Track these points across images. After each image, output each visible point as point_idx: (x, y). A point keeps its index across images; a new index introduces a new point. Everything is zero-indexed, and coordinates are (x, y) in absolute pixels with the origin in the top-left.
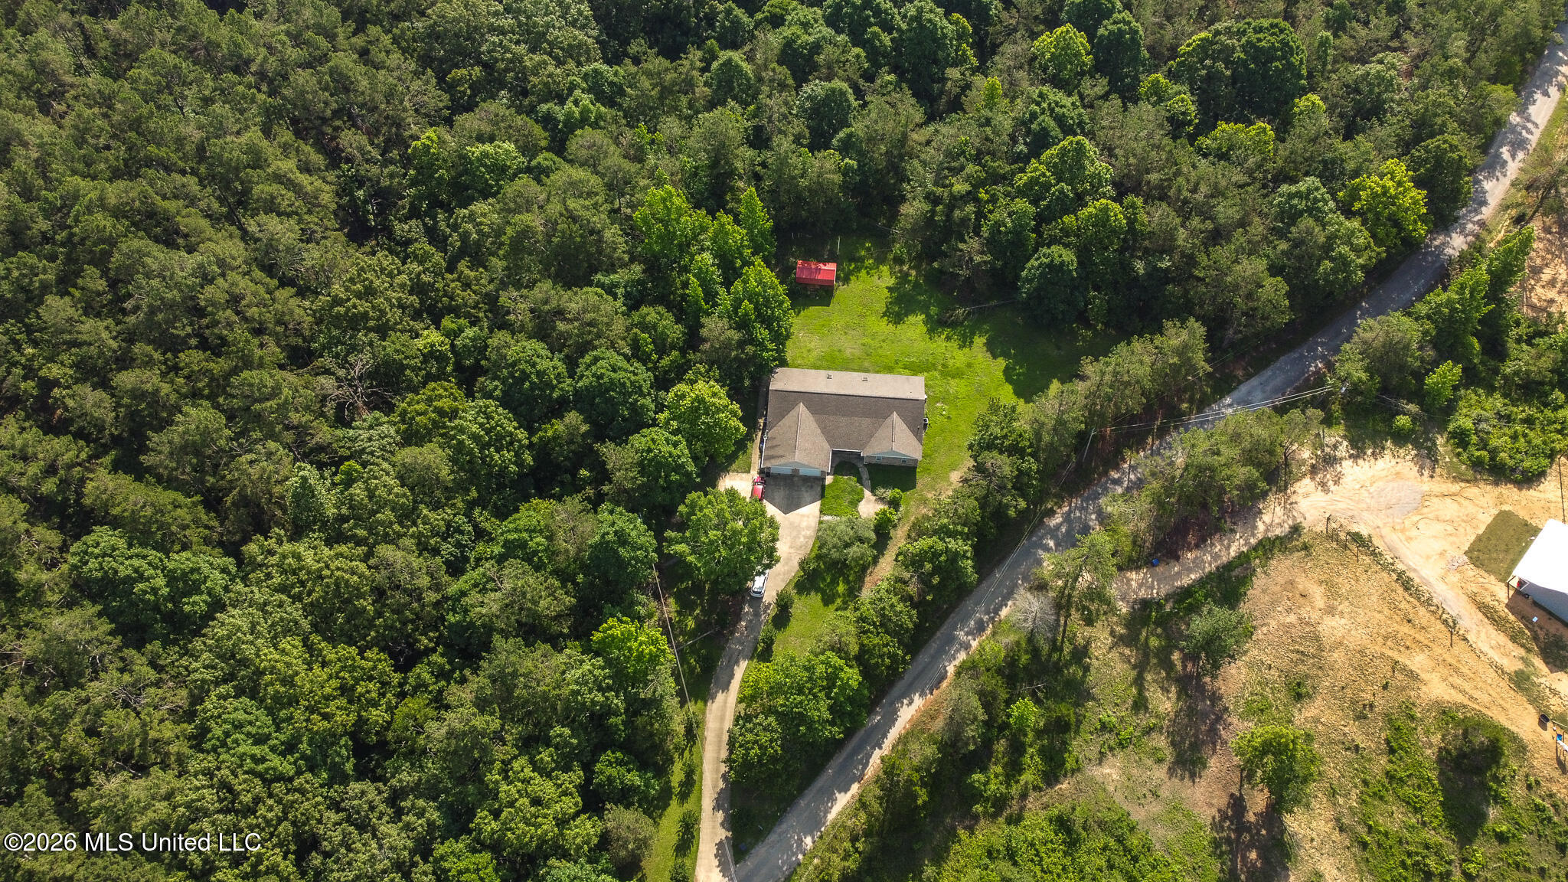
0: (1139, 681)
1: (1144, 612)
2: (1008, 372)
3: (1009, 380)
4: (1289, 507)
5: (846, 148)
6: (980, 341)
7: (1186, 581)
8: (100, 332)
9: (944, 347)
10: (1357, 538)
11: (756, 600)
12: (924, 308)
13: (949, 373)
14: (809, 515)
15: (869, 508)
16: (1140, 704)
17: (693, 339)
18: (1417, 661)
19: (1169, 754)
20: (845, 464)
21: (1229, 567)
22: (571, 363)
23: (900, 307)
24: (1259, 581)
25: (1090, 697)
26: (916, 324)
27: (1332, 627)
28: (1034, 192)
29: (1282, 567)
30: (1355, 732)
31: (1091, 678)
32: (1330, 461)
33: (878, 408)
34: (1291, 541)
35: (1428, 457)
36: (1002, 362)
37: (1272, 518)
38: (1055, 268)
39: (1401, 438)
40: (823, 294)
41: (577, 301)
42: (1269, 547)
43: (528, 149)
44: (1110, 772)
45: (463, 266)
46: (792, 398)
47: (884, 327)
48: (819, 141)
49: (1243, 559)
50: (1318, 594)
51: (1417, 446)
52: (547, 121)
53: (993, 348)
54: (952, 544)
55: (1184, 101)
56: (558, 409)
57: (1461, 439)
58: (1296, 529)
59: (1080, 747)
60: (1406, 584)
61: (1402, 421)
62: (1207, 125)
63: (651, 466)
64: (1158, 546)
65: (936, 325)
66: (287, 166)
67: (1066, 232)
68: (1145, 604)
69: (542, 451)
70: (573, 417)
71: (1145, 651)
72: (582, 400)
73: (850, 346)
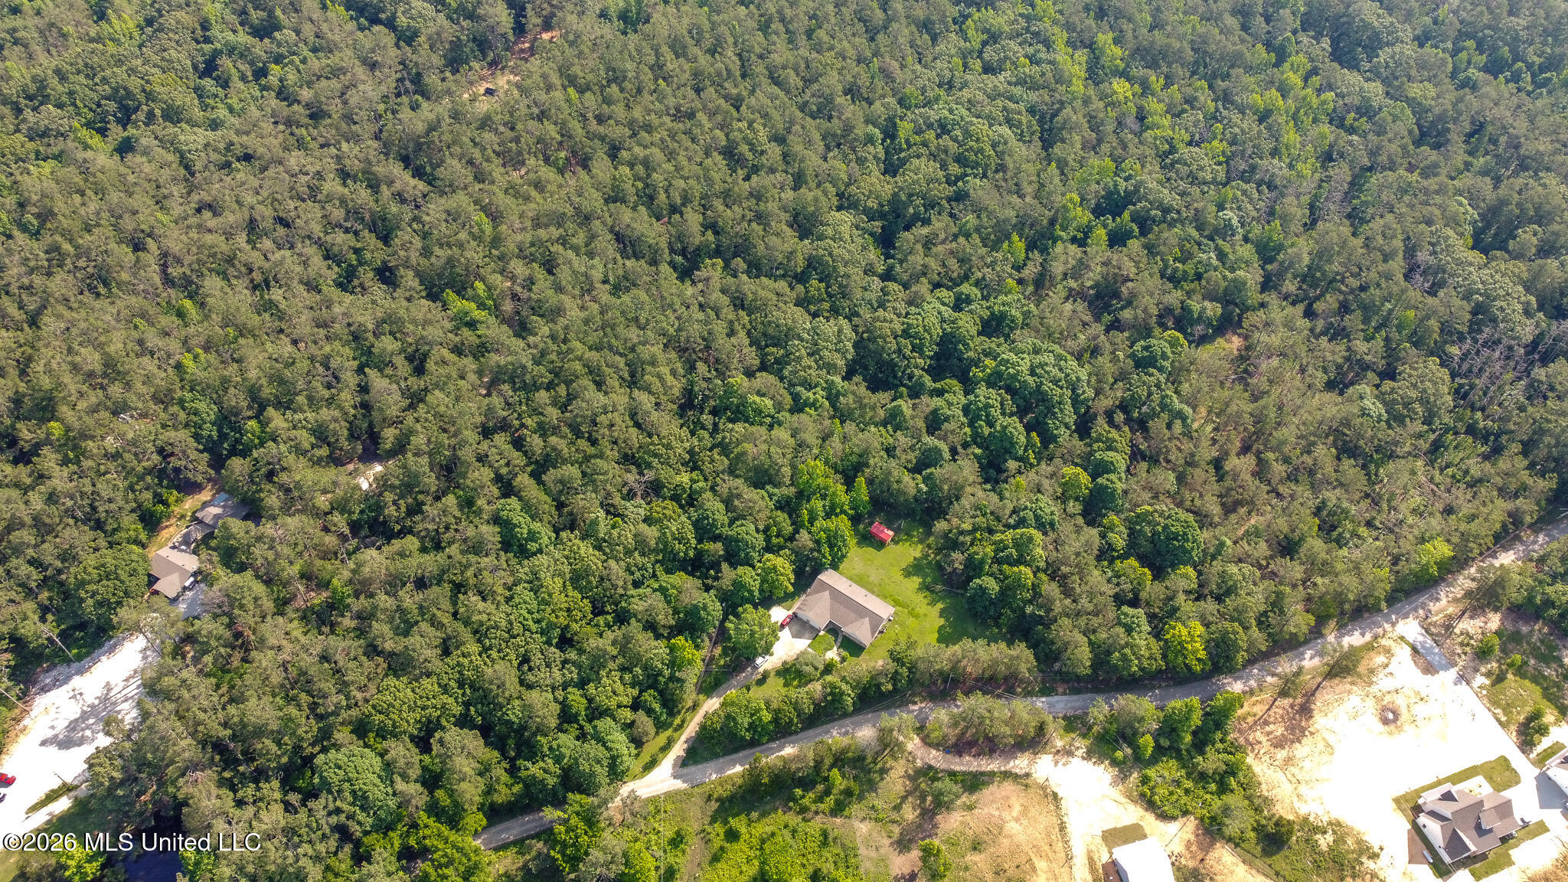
0: (904, 798)
1: (928, 772)
2: (941, 628)
3: (939, 631)
4: (1032, 762)
5: (925, 480)
6: (940, 606)
7: (957, 768)
8: (553, 414)
9: (920, 602)
10: (1055, 797)
11: (756, 668)
12: (925, 576)
13: (913, 614)
14: (802, 644)
15: (833, 654)
16: (897, 808)
17: (791, 538)
18: (1041, 865)
19: (896, 837)
20: (833, 630)
21: (983, 774)
22: (732, 523)
23: (913, 570)
24: (993, 788)
25: (876, 791)
26: (916, 581)
27: (1012, 827)
28: (1000, 547)
29: (1008, 787)
31: (881, 784)
32: (1070, 753)
33: (861, 611)
34: (1022, 779)
35: (1123, 777)
36: (942, 621)
37: (1020, 763)
38: (983, 590)
39: (1114, 763)
40: (880, 544)
41: (750, 494)
42: (1007, 775)
43: (779, 407)
44: (863, 828)
45: (716, 451)
46: (825, 586)
47: (898, 575)
49: (992, 774)
50: (1016, 810)
51: (1121, 771)
52: (796, 397)
53: (943, 613)
54: (844, 687)
55: (1119, 540)
56: (716, 538)
57: (1145, 780)
58: (1028, 775)
59: (856, 809)
60: (1063, 828)
61: (1119, 754)
63: (738, 585)
64: (955, 745)
65: (925, 587)
66: (665, 370)
67: (1001, 574)
68: (930, 767)
69: (700, 554)
70: (719, 545)
71: (916, 788)
72: (727, 541)
73: (874, 577)
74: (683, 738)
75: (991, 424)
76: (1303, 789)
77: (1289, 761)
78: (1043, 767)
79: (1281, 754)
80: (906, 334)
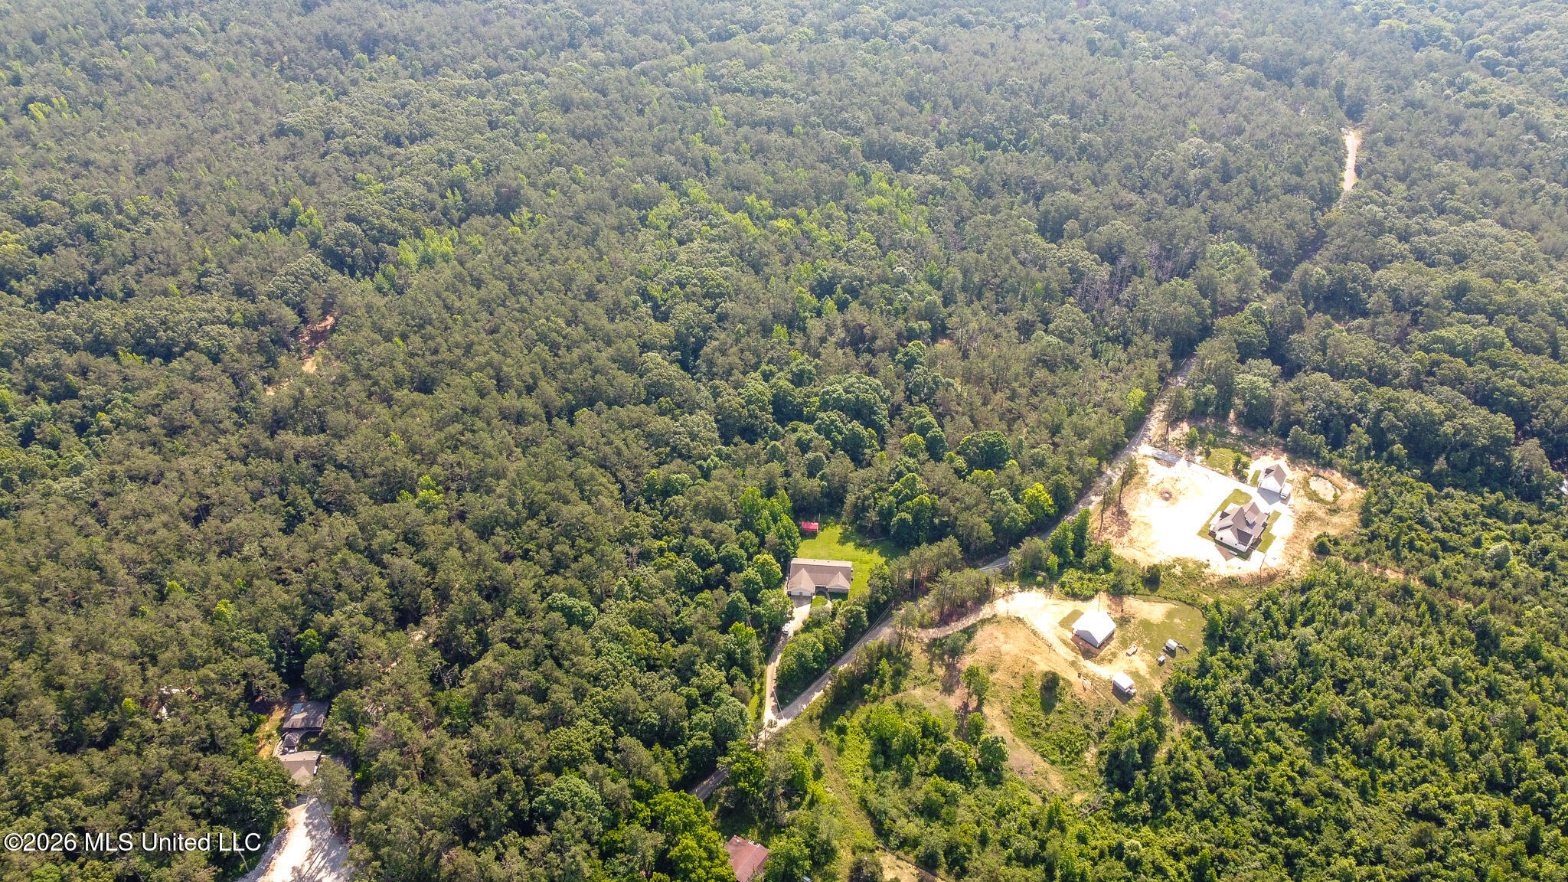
0: (931, 664)
1: (934, 643)
4: (993, 608)
5: (822, 478)
6: (876, 552)
7: (951, 632)
8: (545, 533)
9: (862, 554)
10: (1019, 619)
11: (786, 635)
12: (854, 540)
13: (861, 562)
14: (806, 608)
15: (829, 605)
16: (931, 671)
17: (762, 543)
18: (1036, 658)
19: (941, 688)
20: (820, 591)
21: (968, 628)
22: (717, 549)
23: (844, 539)
24: (980, 633)
25: (911, 668)
26: (851, 544)
27: (1005, 648)
28: (896, 494)
29: (988, 629)
30: (1012, 682)
31: (912, 662)
32: (1011, 593)
33: (833, 571)
34: (993, 619)
35: (1050, 591)
36: (884, 559)
37: (986, 611)
38: (903, 521)
39: (1039, 585)
40: (813, 535)
41: (719, 527)
42: (983, 622)
43: (694, 478)
44: (918, 692)
45: (671, 518)
46: (799, 567)
47: (837, 546)
48: (811, 475)
49: (974, 626)
50: (1002, 638)
51: (1046, 587)
52: (700, 467)
53: (881, 554)
54: (859, 608)
55: (961, 462)
56: (712, 564)
57: (1063, 585)
58: (995, 616)
59: (906, 683)
60: (1035, 633)
61: (1039, 578)
62: (970, 472)
63: (748, 582)
64: (941, 620)
65: (859, 546)
66: (604, 480)
67: (908, 507)
68: (935, 640)
69: (706, 579)
70: (718, 566)
71: (934, 655)
72: (721, 560)
73: (823, 554)
74: (768, 695)
75: (841, 433)
76: (1149, 551)
77: (1131, 541)
78: (1000, 607)
79: (1125, 539)
80: (749, 402)
